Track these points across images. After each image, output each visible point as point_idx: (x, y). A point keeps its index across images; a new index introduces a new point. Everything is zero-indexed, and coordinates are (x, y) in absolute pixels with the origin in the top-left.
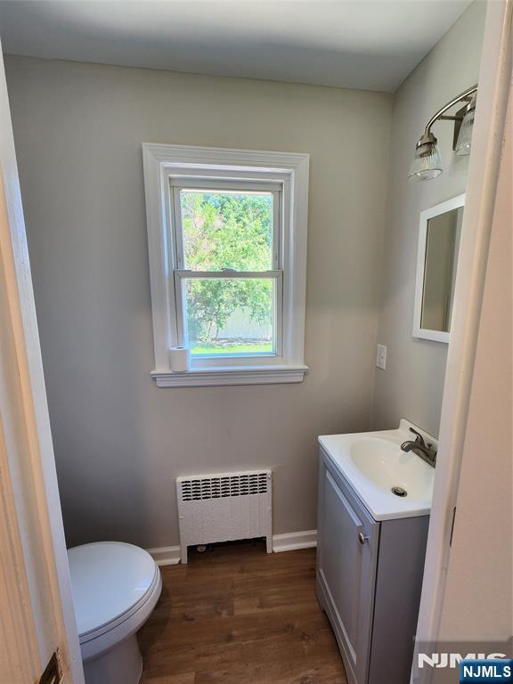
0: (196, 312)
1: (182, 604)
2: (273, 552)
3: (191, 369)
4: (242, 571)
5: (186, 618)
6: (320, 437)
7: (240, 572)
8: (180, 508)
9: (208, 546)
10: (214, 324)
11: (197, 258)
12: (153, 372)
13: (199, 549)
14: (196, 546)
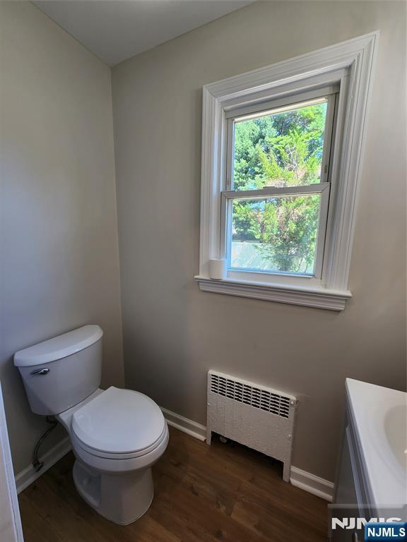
0: (288, 250)
1: (193, 475)
2: (290, 482)
3: (225, 278)
4: (252, 481)
5: (192, 488)
6: (347, 379)
7: (250, 481)
8: (209, 396)
9: (229, 440)
10: (304, 260)
11: (294, 204)
12: (196, 277)
13: (221, 438)
14: (220, 435)
